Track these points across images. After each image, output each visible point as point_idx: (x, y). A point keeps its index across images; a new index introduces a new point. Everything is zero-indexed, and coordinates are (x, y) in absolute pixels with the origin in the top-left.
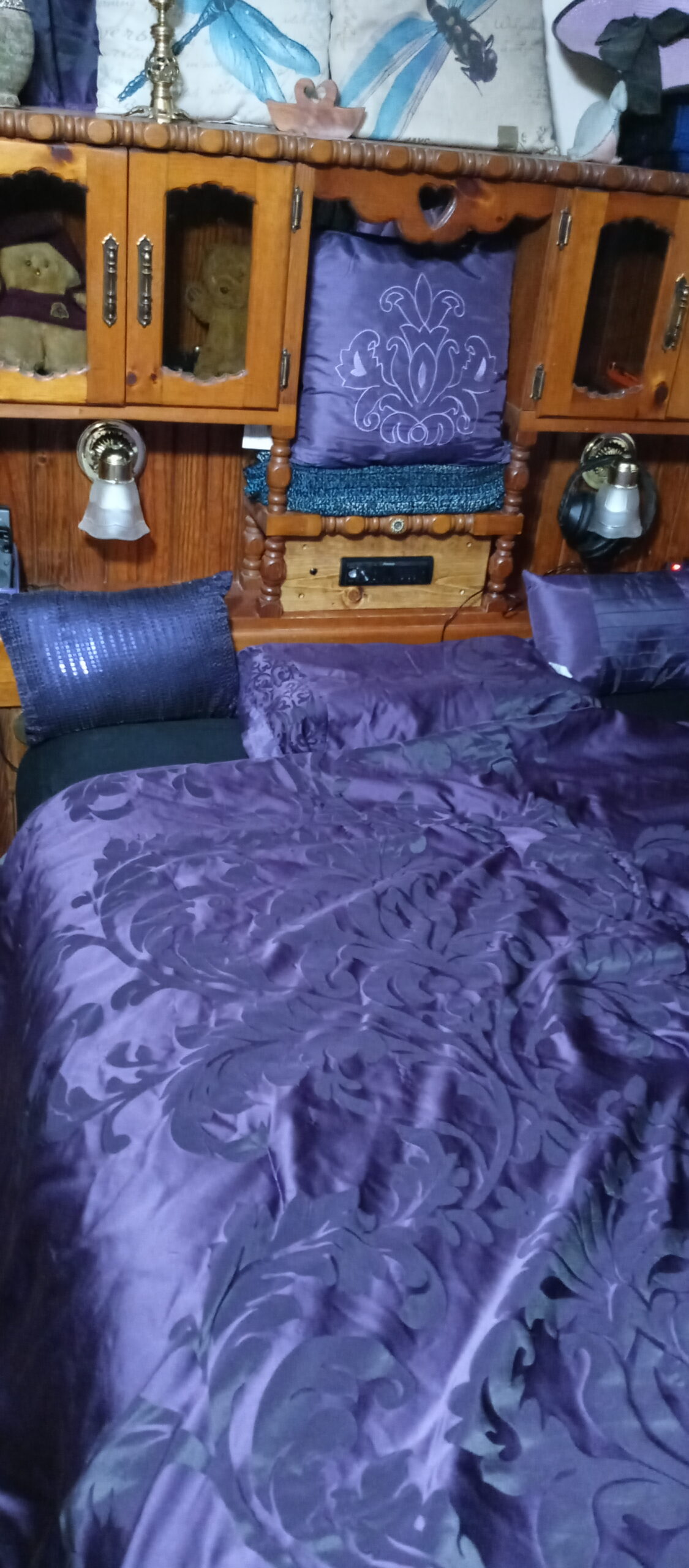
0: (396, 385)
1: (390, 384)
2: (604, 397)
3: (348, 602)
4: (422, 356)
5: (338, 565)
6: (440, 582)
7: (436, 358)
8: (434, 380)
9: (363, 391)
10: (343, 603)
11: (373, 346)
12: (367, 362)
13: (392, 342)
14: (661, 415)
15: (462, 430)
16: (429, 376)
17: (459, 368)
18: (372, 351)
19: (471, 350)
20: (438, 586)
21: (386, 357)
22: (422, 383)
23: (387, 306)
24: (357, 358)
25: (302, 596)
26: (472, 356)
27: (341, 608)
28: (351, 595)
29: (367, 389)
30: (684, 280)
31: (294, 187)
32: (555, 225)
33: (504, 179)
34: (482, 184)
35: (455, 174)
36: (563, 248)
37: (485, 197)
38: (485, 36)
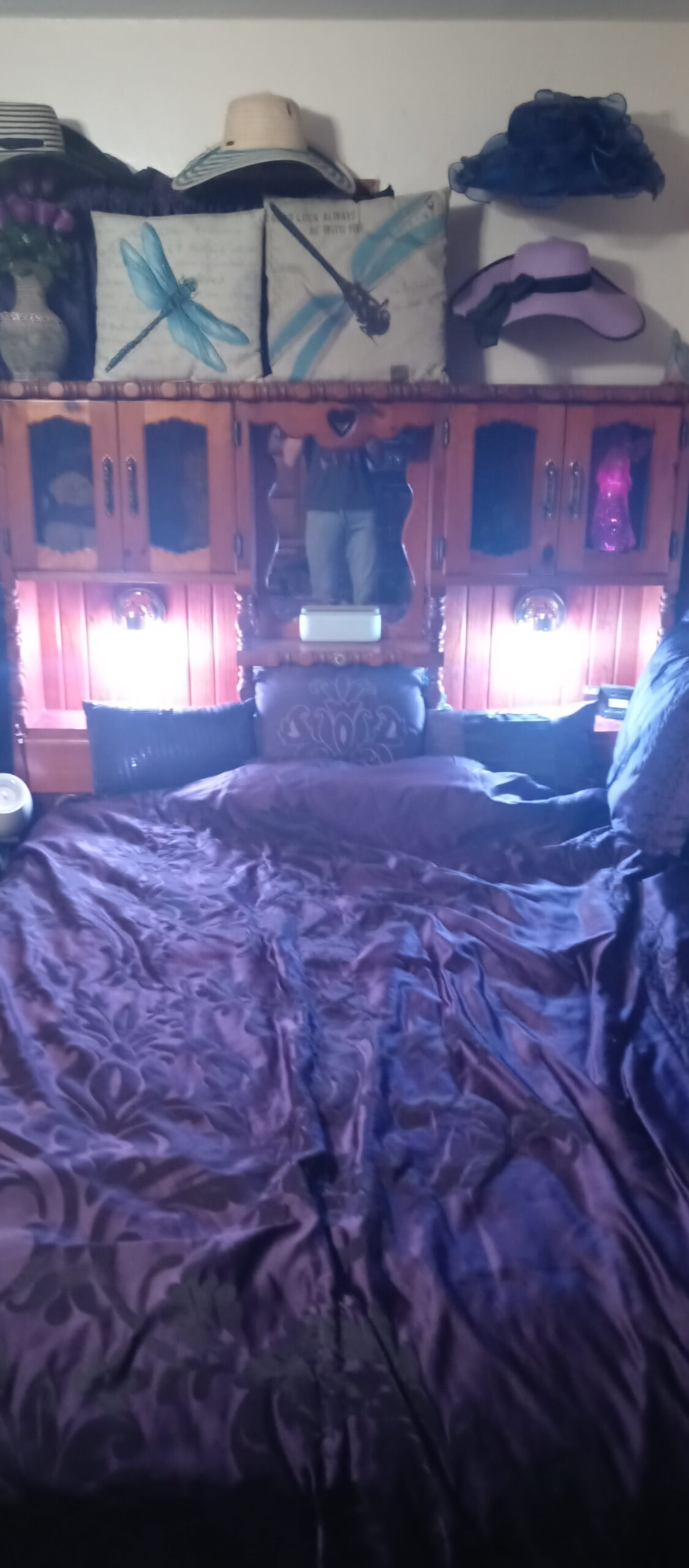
2: (501, 558)
30: (551, 464)
31: (234, 418)
32: (438, 431)
33: (389, 400)
34: (376, 405)
35: (351, 400)
36: (445, 447)
37: (381, 414)
38: (381, 301)
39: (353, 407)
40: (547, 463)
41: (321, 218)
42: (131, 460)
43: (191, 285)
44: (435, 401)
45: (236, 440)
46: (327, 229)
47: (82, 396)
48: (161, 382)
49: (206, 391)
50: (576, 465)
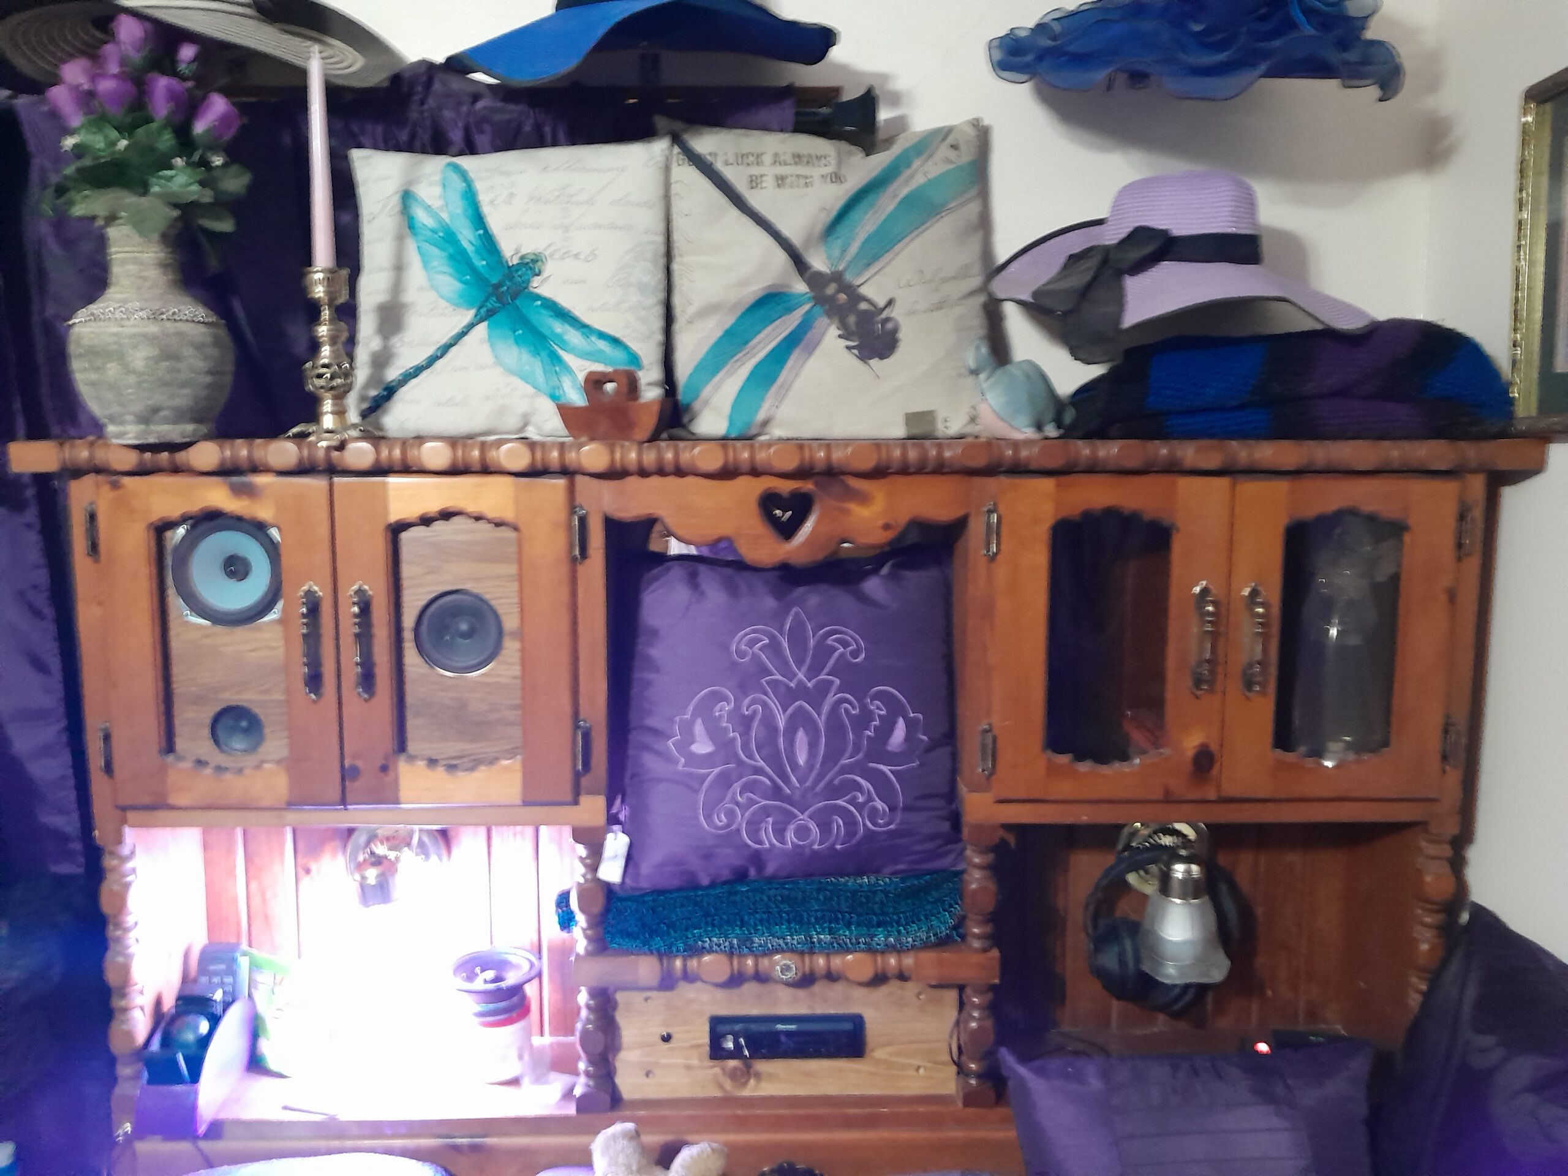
0: (762, 763)
1: (753, 762)
2: (1105, 770)
3: (728, 1085)
4: (798, 720)
5: (706, 1028)
6: (880, 1054)
7: (821, 724)
8: (822, 753)
9: (709, 774)
10: (721, 1087)
11: (724, 709)
12: (714, 732)
13: (753, 702)
14: (1212, 795)
15: (875, 824)
16: (813, 746)
17: (858, 734)
18: (720, 717)
19: (879, 708)
20: (878, 1062)
21: (745, 723)
22: (802, 759)
23: (741, 654)
24: (699, 728)
25: (651, 1075)
26: (879, 716)
27: (718, 1093)
28: (733, 1075)
29: (717, 770)
30: (1205, 591)
31: (572, 507)
32: (976, 528)
33: (879, 473)
34: (855, 483)
35: (802, 473)
36: (993, 558)
37: (863, 499)
38: (881, 302)
39: (808, 486)
40: (1197, 590)
41: (767, 159)
42: (360, 592)
43: (531, 265)
44: (972, 472)
45: (577, 552)
46: (781, 181)
47: (255, 468)
48: (420, 439)
49: (514, 457)
50: (1254, 593)
